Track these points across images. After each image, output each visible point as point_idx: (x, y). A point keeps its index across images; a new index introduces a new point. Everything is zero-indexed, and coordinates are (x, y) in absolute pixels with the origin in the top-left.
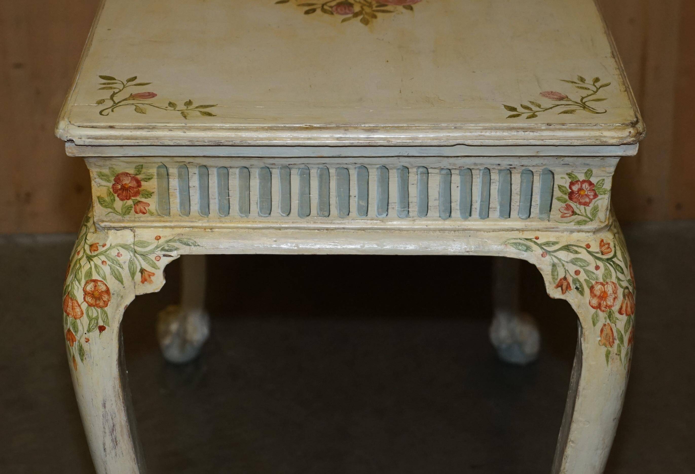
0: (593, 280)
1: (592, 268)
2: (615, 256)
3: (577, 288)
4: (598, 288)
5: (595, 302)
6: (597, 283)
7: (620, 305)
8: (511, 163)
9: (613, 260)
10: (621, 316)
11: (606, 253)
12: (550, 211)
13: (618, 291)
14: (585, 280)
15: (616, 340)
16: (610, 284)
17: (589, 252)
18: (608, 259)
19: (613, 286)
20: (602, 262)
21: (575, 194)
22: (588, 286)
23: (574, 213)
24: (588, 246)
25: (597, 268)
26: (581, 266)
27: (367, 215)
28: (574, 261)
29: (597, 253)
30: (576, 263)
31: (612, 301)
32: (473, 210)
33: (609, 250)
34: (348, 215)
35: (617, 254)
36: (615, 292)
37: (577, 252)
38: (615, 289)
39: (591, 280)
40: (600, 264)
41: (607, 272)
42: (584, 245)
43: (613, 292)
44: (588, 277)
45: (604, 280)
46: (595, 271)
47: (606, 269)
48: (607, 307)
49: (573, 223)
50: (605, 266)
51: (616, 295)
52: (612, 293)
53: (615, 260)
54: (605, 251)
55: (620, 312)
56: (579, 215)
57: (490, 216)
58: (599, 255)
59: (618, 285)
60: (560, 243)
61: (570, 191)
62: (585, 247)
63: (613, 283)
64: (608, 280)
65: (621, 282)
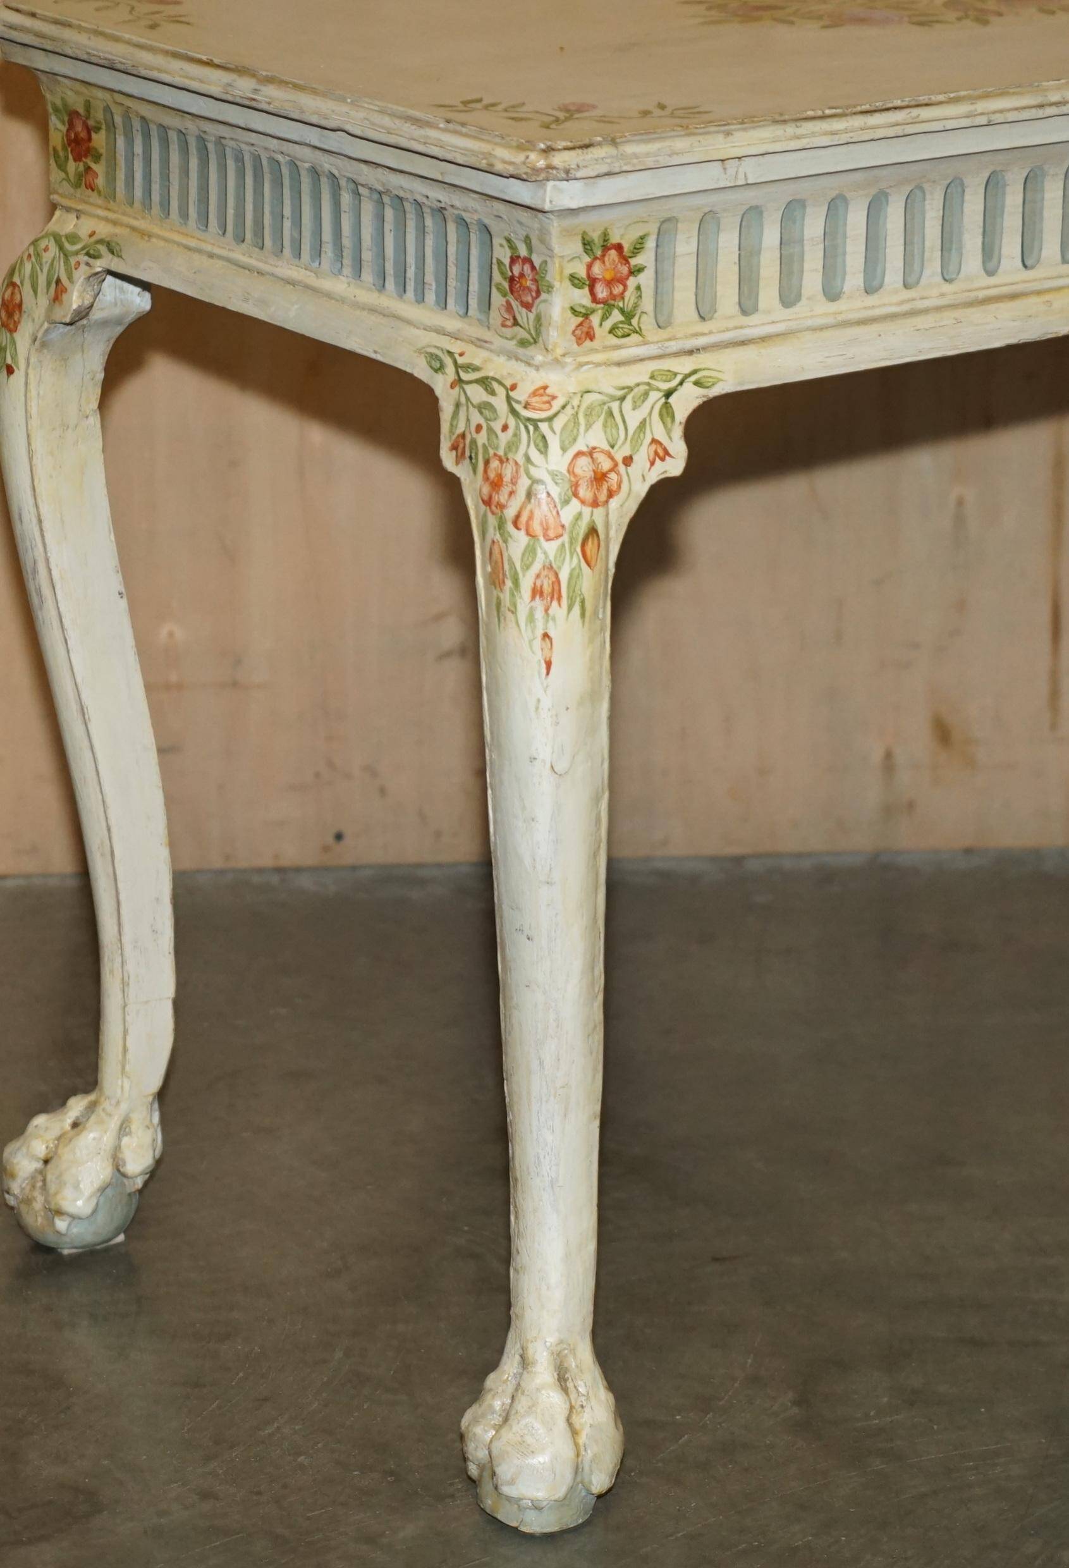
0: (492, 448)
1: (497, 426)
2: (550, 419)
3: (471, 458)
4: (495, 464)
5: (486, 490)
6: (495, 455)
7: (518, 509)
8: (441, 198)
9: (540, 424)
10: (516, 530)
11: (534, 409)
12: (489, 309)
13: (520, 482)
14: (484, 445)
15: (507, 578)
16: (511, 461)
17: (508, 398)
18: (529, 419)
19: (514, 469)
20: (516, 420)
21: (516, 282)
22: (484, 457)
23: (516, 323)
24: (514, 387)
25: (505, 428)
26: (487, 419)
27: (300, 258)
28: (483, 407)
29: (518, 402)
30: (483, 410)
31: (506, 496)
32: (407, 280)
33: (546, 406)
34: (282, 252)
35: (555, 419)
36: (514, 480)
37: (493, 393)
38: (515, 474)
39: (489, 448)
40: (512, 422)
41: (515, 439)
42: (508, 384)
43: (512, 480)
44: (488, 439)
45: (506, 454)
46: (499, 432)
47: (515, 435)
48: (498, 507)
49: (514, 342)
50: (517, 427)
51: (514, 488)
52: (509, 481)
53: (543, 427)
54: (536, 405)
55: (516, 524)
56: (521, 327)
57: (426, 300)
58: (518, 407)
59: (522, 470)
60: (483, 371)
61: (510, 274)
62: (509, 387)
63: (516, 463)
64: (510, 456)
65: (529, 466)
